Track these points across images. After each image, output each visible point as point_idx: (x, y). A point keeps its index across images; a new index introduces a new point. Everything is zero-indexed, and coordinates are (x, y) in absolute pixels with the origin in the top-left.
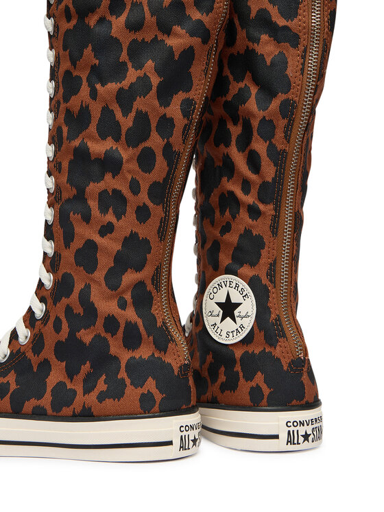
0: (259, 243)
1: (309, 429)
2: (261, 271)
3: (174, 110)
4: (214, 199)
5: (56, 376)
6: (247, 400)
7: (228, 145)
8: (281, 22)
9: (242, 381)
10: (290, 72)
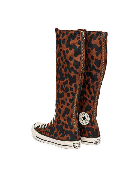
0: (90, 107)
1: (98, 141)
2: (91, 112)
3: (73, 86)
4: (82, 98)
5: (55, 131)
6: (88, 136)
7: (85, 88)
8: (97, 68)
9: (87, 132)
10: (98, 77)
